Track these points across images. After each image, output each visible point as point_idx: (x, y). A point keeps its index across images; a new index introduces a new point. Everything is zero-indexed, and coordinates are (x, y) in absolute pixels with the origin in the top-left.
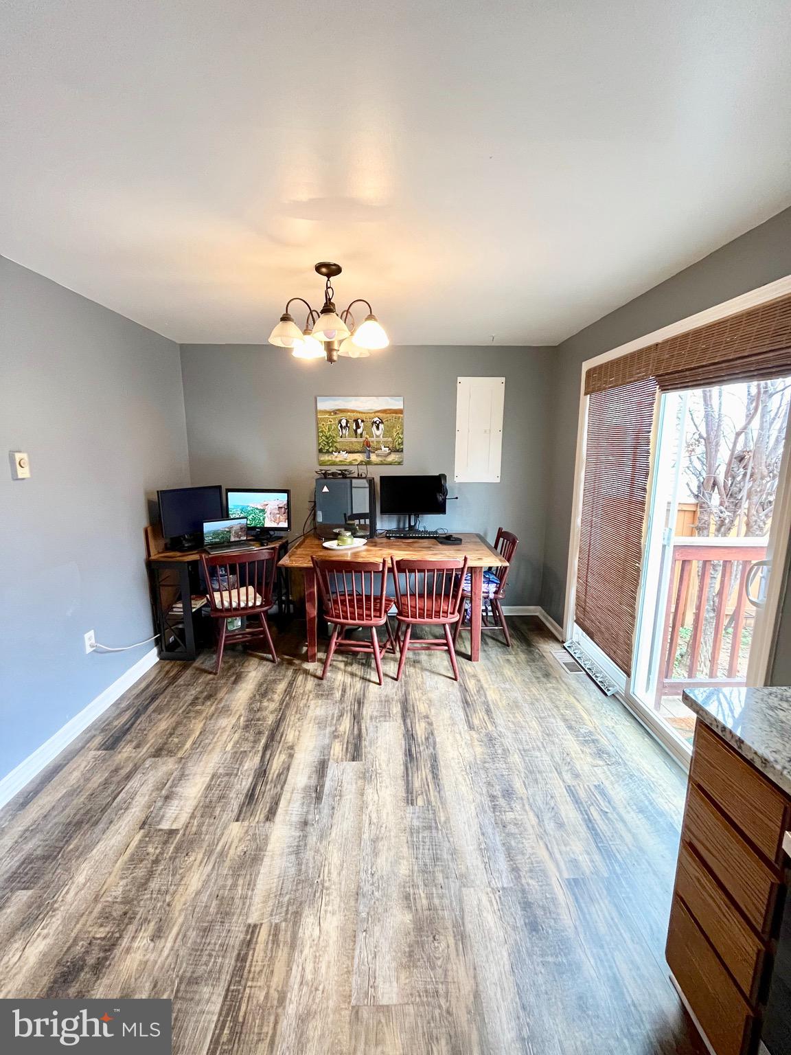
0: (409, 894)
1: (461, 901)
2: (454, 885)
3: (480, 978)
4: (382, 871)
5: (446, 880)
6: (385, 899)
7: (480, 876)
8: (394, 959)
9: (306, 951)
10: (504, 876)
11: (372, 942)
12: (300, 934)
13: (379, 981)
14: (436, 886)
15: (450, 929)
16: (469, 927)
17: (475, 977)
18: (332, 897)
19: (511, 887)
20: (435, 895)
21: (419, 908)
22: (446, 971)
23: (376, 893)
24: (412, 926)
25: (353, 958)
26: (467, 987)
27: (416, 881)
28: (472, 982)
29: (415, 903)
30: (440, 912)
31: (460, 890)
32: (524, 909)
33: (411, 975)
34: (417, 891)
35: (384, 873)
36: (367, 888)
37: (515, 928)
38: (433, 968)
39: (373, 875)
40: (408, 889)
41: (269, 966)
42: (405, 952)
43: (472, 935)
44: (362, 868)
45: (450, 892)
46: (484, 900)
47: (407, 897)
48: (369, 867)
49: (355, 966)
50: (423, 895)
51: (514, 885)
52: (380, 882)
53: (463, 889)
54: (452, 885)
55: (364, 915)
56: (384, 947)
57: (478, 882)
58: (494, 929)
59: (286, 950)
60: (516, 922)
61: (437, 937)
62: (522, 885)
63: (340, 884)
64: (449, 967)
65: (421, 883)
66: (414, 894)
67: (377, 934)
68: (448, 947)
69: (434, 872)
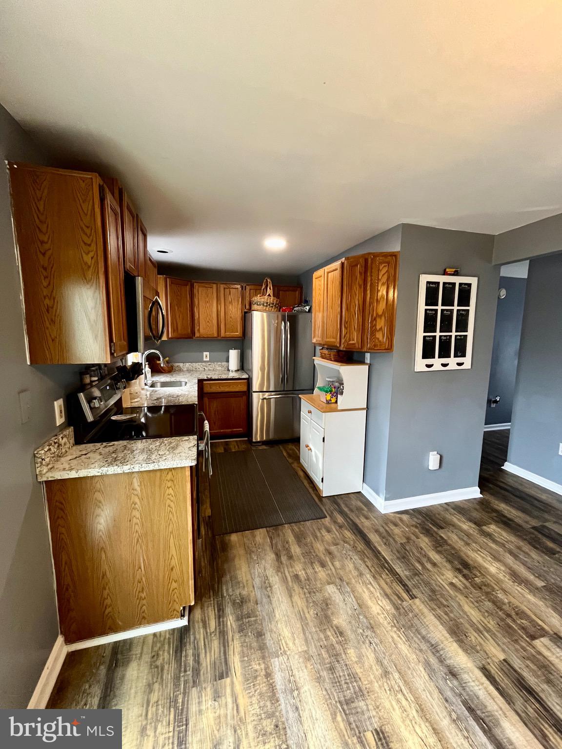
0: (341, 636)
1: (306, 640)
2: (313, 651)
3: (290, 603)
4: (366, 648)
5: (320, 653)
6: (354, 629)
7: (296, 662)
8: (334, 601)
9: (378, 594)
10: (278, 667)
11: (349, 605)
12: (387, 600)
13: (337, 591)
14: (326, 646)
15: (309, 621)
16: (299, 625)
17: (292, 603)
18: (385, 622)
19: (272, 658)
20: (324, 639)
21: (331, 629)
22: (307, 601)
23: (361, 631)
24: (331, 618)
25: (354, 597)
26: (296, 598)
27: (340, 646)
28: (293, 600)
29: (335, 631)
30: (318, 629)
31: (308, 647)
32: (265, 644)
33: (324, 597)
34: (337, 639)
35: (364, 647)
36: (369, 633)
37: (271, 631)
38: (314, 602)
39: (371, 643)
40: (343, 639)
41: (390, 586)
42: (330, 605)
43: (296, 621)
44: (381, 646)
45: (315, 645)
46: (291, 645)
47: (341, 634)
48: (376, 648)
49: (351, 594)
50: (331, 637)
51: (270, 661)
52: (363, 639)
53: (306, 649)
54: (314, 650)
55: (361, 617)
56: (341, 604)
57: (297, 657)
58: (284, 627)
59: (388, 593)
60: (270, 634)
61: (316, 616)
62: (264, 663)
63: (387, 631)
64: (306, 604)
65: (336, 646)
66: (337, 637)
67: (348, 609)
68: (308, 612)
69: (330, 657)
